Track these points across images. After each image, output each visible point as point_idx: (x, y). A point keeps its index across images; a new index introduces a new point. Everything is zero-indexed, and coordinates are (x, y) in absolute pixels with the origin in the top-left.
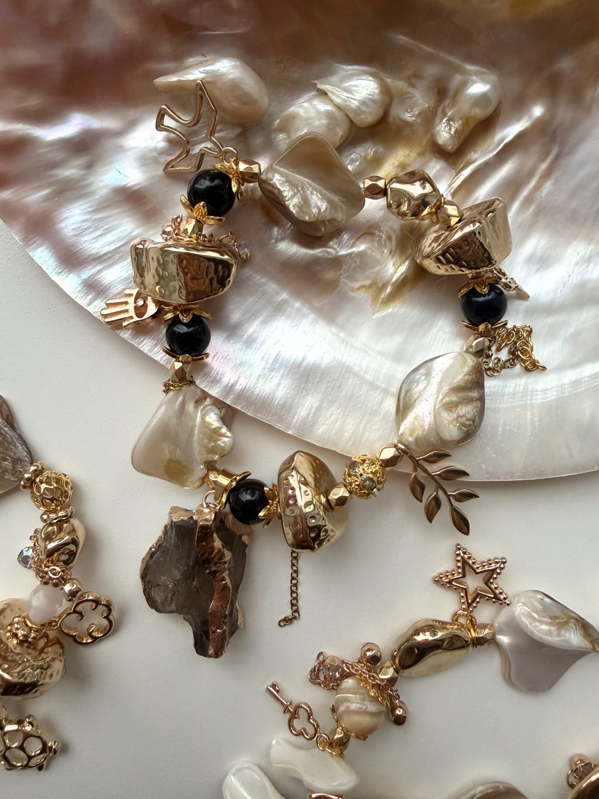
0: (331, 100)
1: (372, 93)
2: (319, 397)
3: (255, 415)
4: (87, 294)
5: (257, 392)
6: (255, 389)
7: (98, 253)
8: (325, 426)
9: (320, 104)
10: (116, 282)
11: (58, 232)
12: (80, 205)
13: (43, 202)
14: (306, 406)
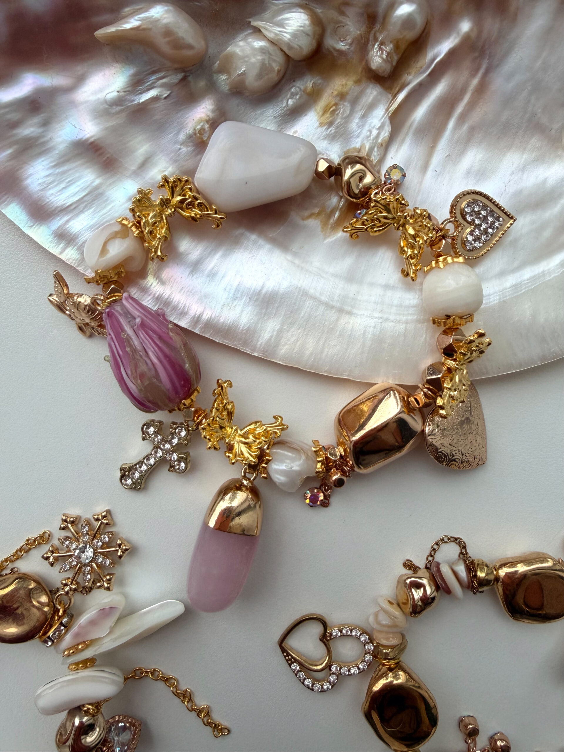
0: (265, 36)
1: (302, 25)
2: (280, 319)
3: (222, 341)
4: (58, 244)
5: (222, 320)
6: (221, 317)
7: (64, 204)
8: (286, 347)
9: (254, 40)
10: (84, 230)
11: (25, 188)
12: (43, 161)
13: (8, 161)
14: (268, 329)
